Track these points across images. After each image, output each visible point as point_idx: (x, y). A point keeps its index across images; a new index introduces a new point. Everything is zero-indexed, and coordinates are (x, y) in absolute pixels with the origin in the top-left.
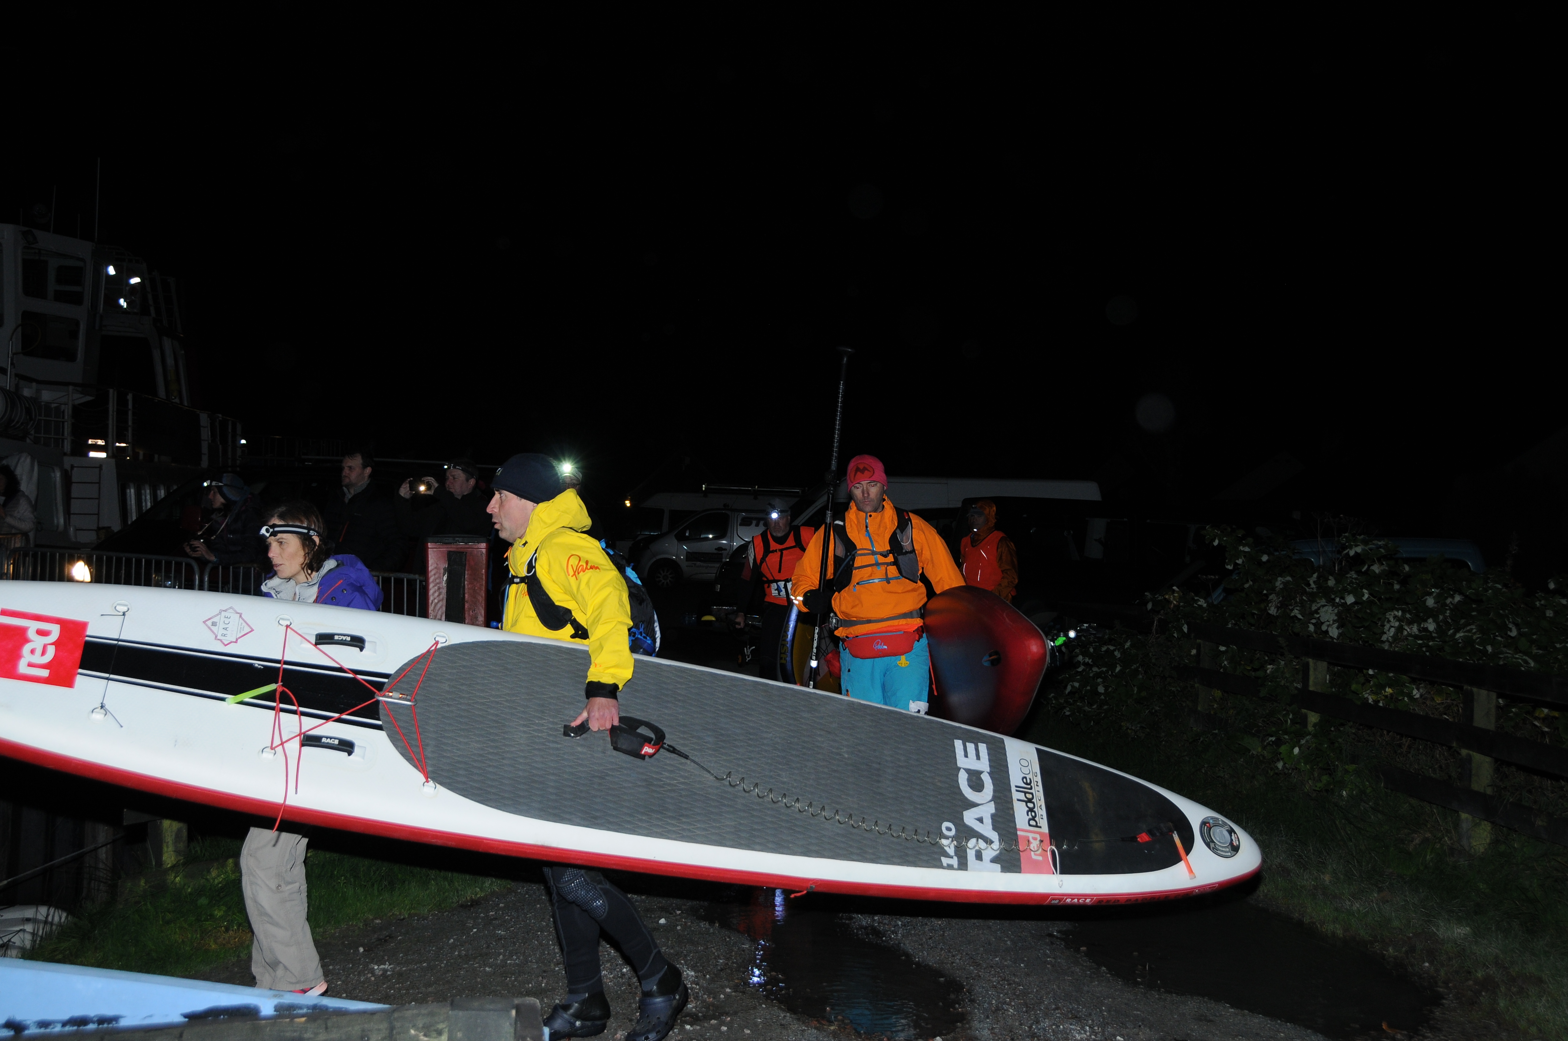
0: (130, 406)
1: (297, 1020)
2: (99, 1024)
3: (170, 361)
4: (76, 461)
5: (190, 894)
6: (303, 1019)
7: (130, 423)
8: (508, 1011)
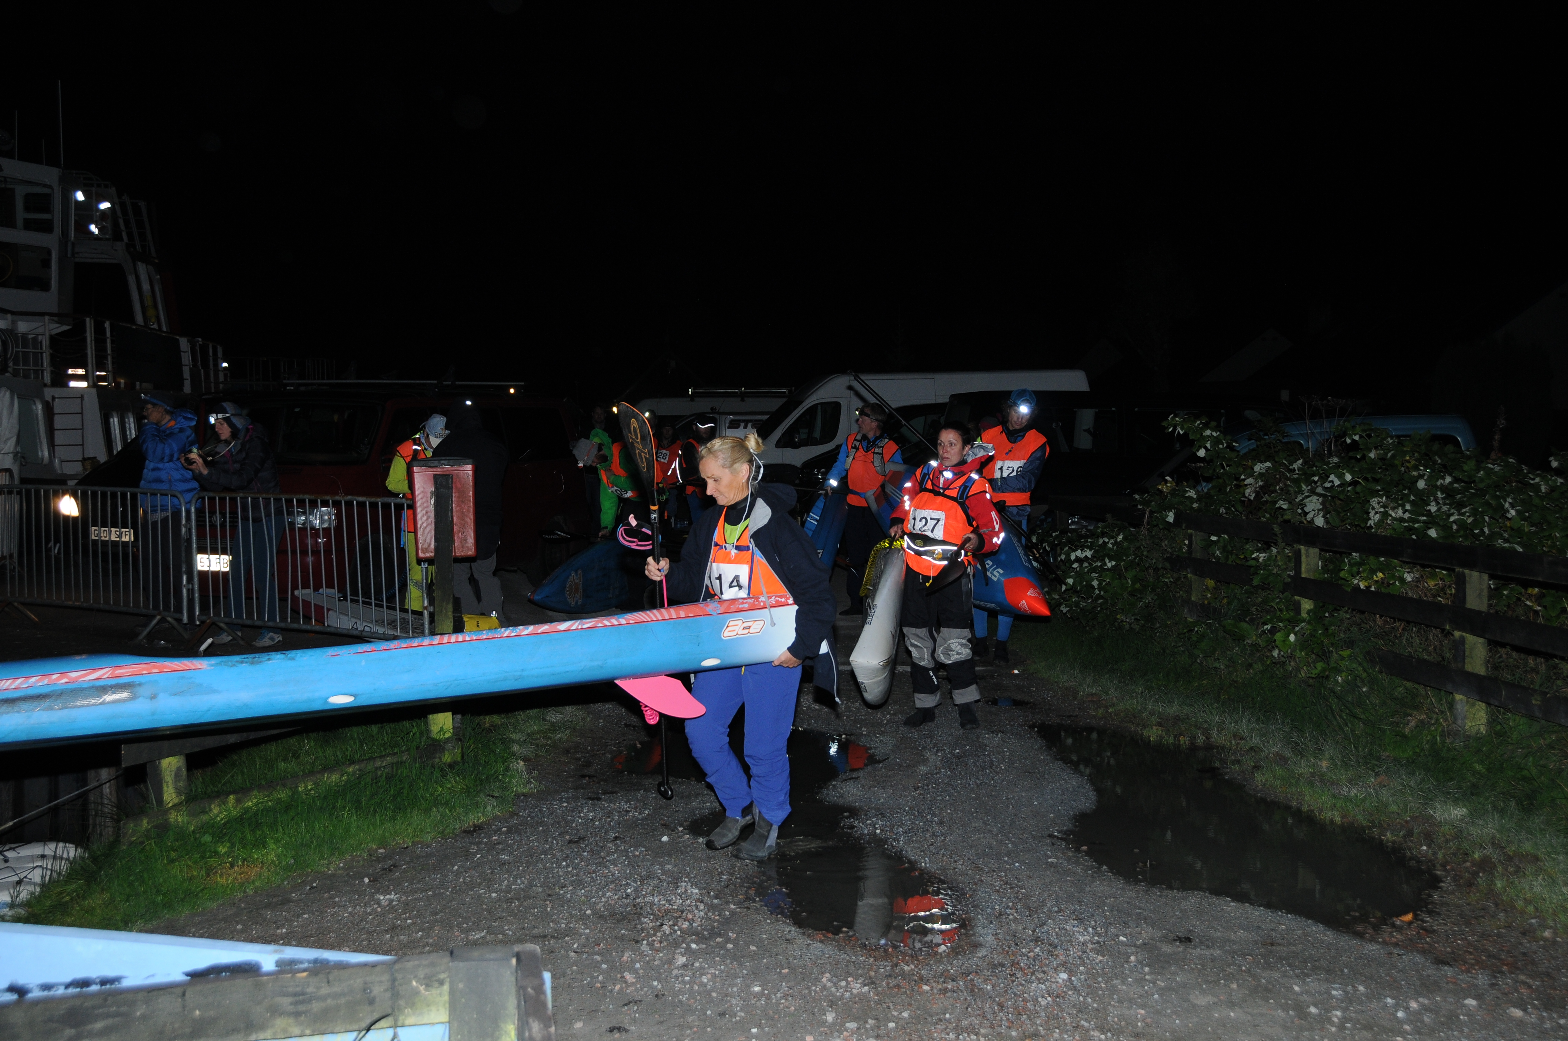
0: (108, 334)
1: (299, 975)
2: (102, 985)
3: (146, 287)
4: (58, 392)
5: (193, 832)
6: (305, 974)
7: (109, 351)
8: (508, 960)
